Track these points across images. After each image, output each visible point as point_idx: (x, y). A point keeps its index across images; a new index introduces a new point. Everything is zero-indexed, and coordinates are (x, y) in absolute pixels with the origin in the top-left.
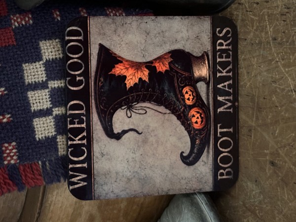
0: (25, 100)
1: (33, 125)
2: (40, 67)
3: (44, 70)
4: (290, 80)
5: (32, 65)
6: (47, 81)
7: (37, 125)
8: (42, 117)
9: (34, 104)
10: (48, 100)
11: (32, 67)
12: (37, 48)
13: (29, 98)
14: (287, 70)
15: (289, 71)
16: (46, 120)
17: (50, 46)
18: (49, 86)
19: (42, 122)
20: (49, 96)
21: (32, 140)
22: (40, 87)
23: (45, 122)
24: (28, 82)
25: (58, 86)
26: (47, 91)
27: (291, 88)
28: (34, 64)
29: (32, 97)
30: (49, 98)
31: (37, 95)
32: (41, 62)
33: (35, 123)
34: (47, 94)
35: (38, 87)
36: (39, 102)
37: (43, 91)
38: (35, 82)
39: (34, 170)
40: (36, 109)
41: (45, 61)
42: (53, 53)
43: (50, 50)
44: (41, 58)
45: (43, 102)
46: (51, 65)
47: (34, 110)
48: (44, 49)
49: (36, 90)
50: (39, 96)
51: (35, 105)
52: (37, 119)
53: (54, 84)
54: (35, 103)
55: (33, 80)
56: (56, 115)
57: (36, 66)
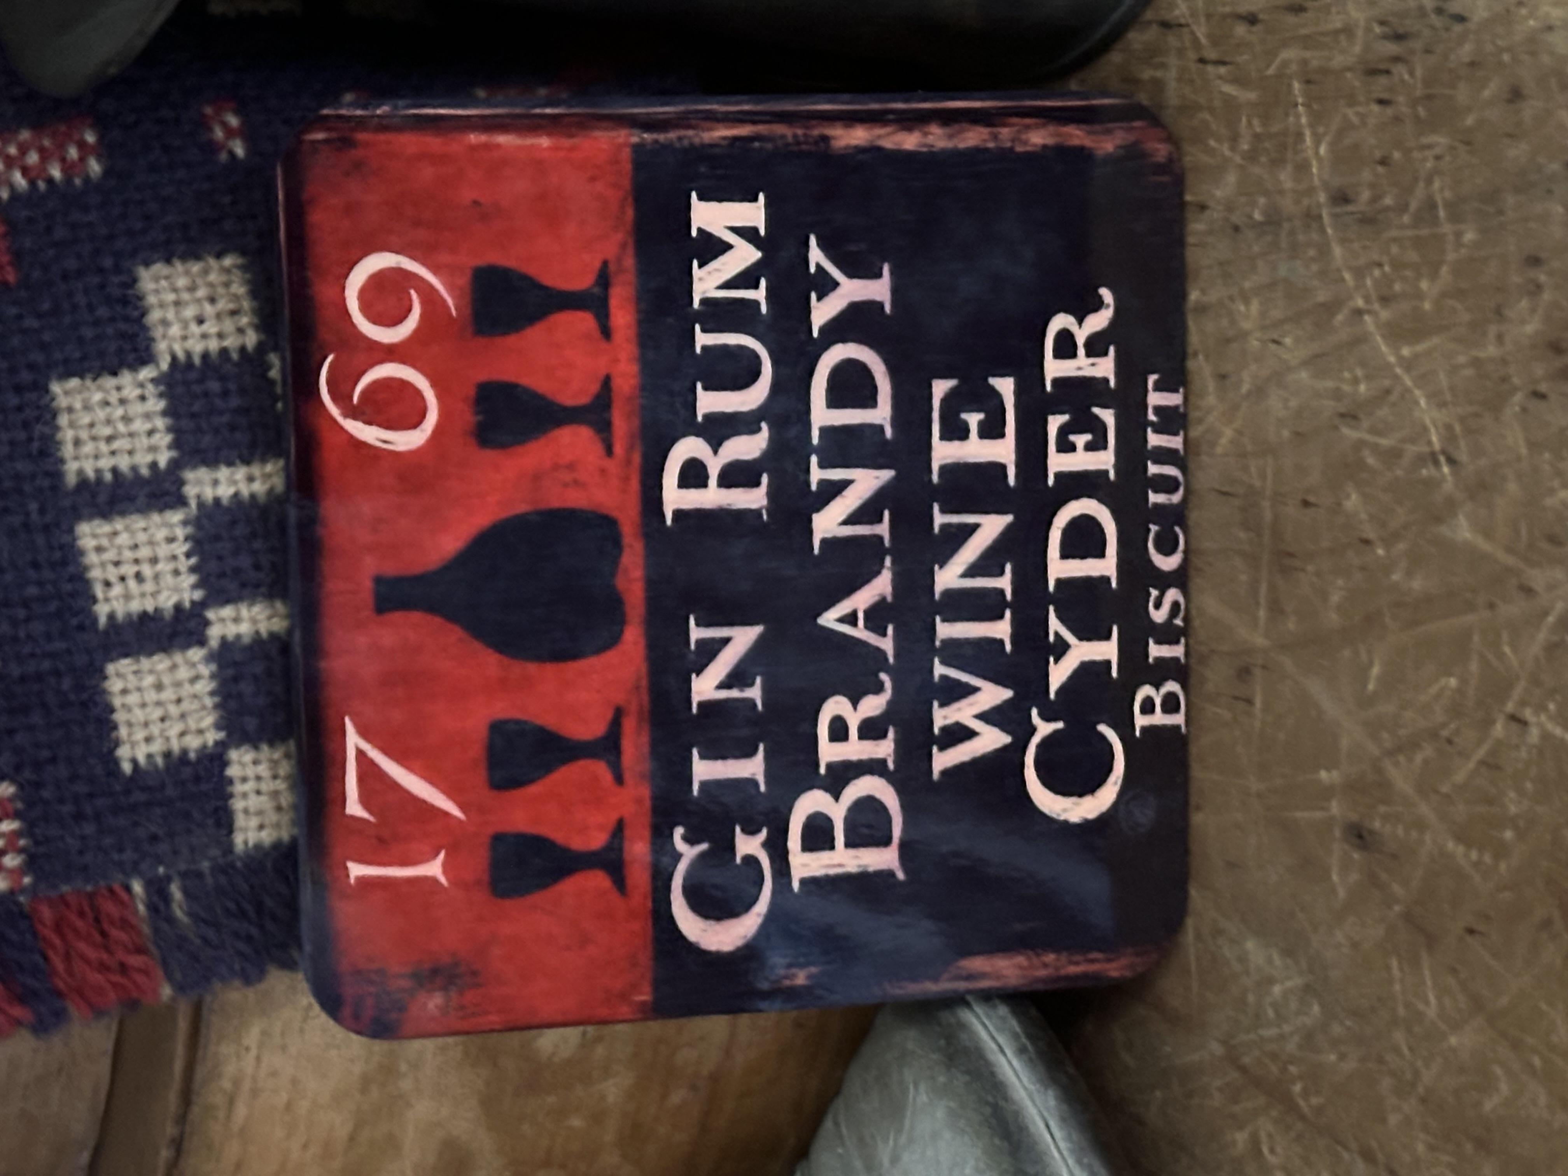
0: (64, 563)
1: (104, 692)
2: (143, 398)
3: (165, 413)
4: (1423, 402)
5: (100, 388)
6: (175, 465)
7: (124, 692)
8: (150, 654)
9: (108, 584)
10: (184, 564)
11: (97, 397)
12: (125, 301)
13: (82, 553)
14: (1406, 351)
15: (1416, 356)
16: (174, 667)
17: (192, 289)
18: (190, 491)
19: (149, 680)
20: (186, 547)
21: (99, 770)
22: (142, 500)
23: (166, 680)
24: (80, 472)
25: (236, 495)
26: (176, 517)
27: (1429, 443)
28: (109, 382)
29: (99, 549)
30: (188, 555)
31: (124, 539)
32: (146, 373)
33: (114, 685)
34: (180, 533)
35: (132, 499)
36: (139, 577)
37: (156, 518)
38: (115, 471)
39: (106, 926)
40: (120, 615)
41: (165, 365)
42: (205, 327)
43: (189, 312)
44: (148, 348)
45: (156, 577)
46: (197, 389)
47: (111, 616)
48: (162, 305)
49: (123, 513)
50: (136, 547)
51: (117, 590)
52: (125, 665)
53: (216, 483)
54: (113, 579)
55: (105, 463)
56: (223, 640)
57: (119, 389)
